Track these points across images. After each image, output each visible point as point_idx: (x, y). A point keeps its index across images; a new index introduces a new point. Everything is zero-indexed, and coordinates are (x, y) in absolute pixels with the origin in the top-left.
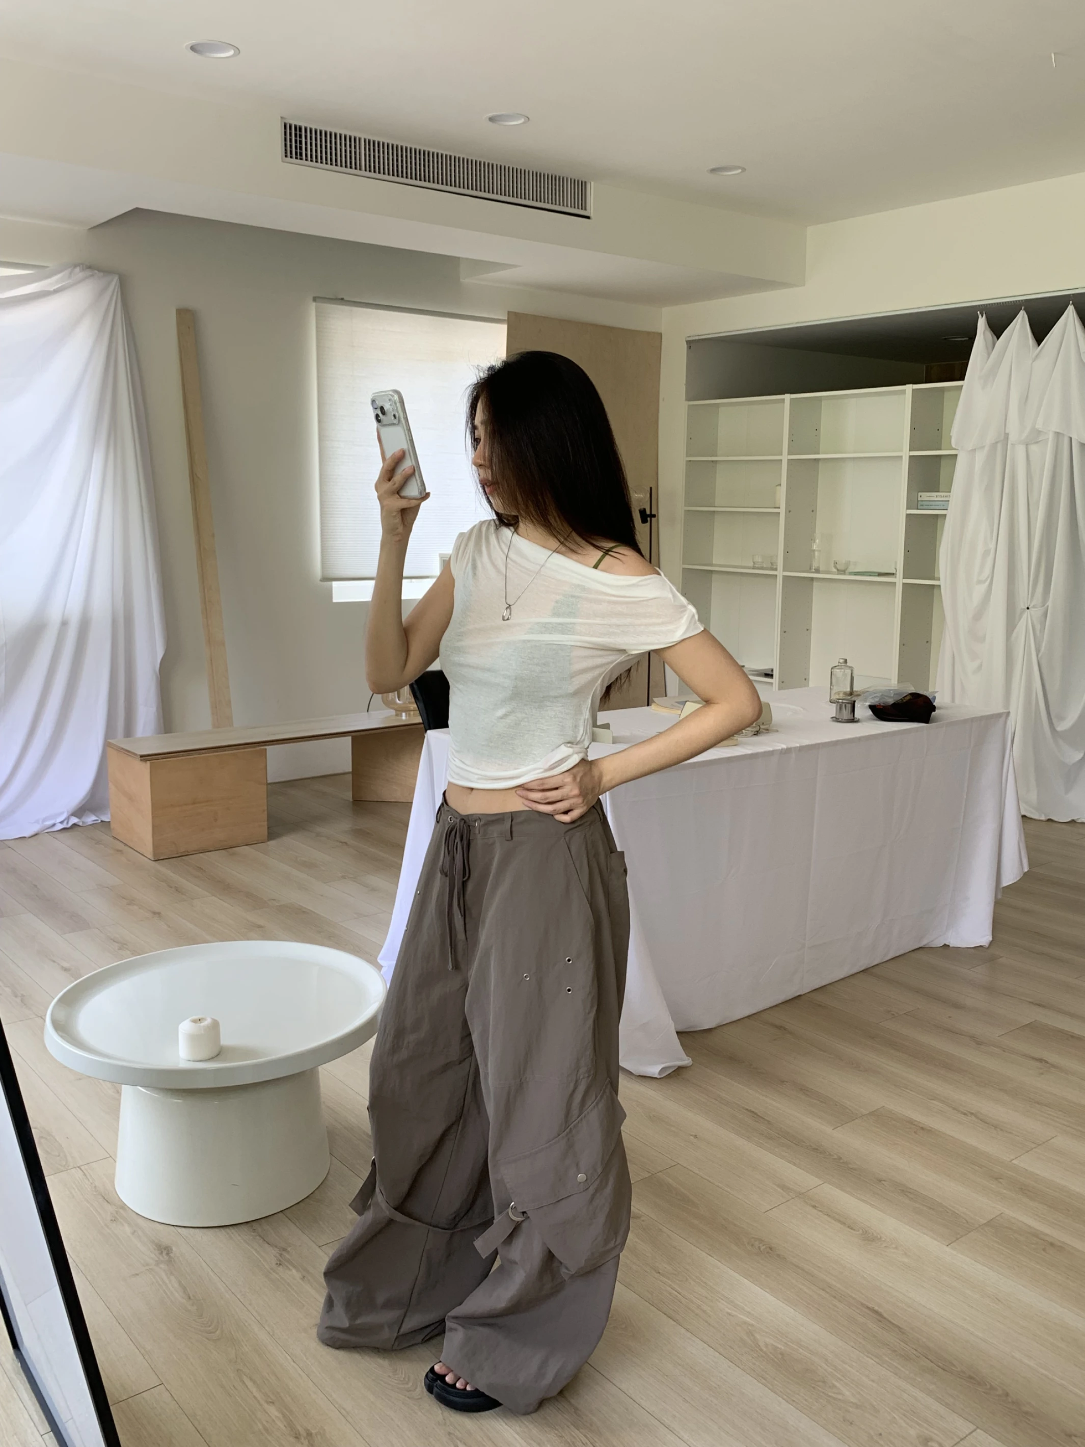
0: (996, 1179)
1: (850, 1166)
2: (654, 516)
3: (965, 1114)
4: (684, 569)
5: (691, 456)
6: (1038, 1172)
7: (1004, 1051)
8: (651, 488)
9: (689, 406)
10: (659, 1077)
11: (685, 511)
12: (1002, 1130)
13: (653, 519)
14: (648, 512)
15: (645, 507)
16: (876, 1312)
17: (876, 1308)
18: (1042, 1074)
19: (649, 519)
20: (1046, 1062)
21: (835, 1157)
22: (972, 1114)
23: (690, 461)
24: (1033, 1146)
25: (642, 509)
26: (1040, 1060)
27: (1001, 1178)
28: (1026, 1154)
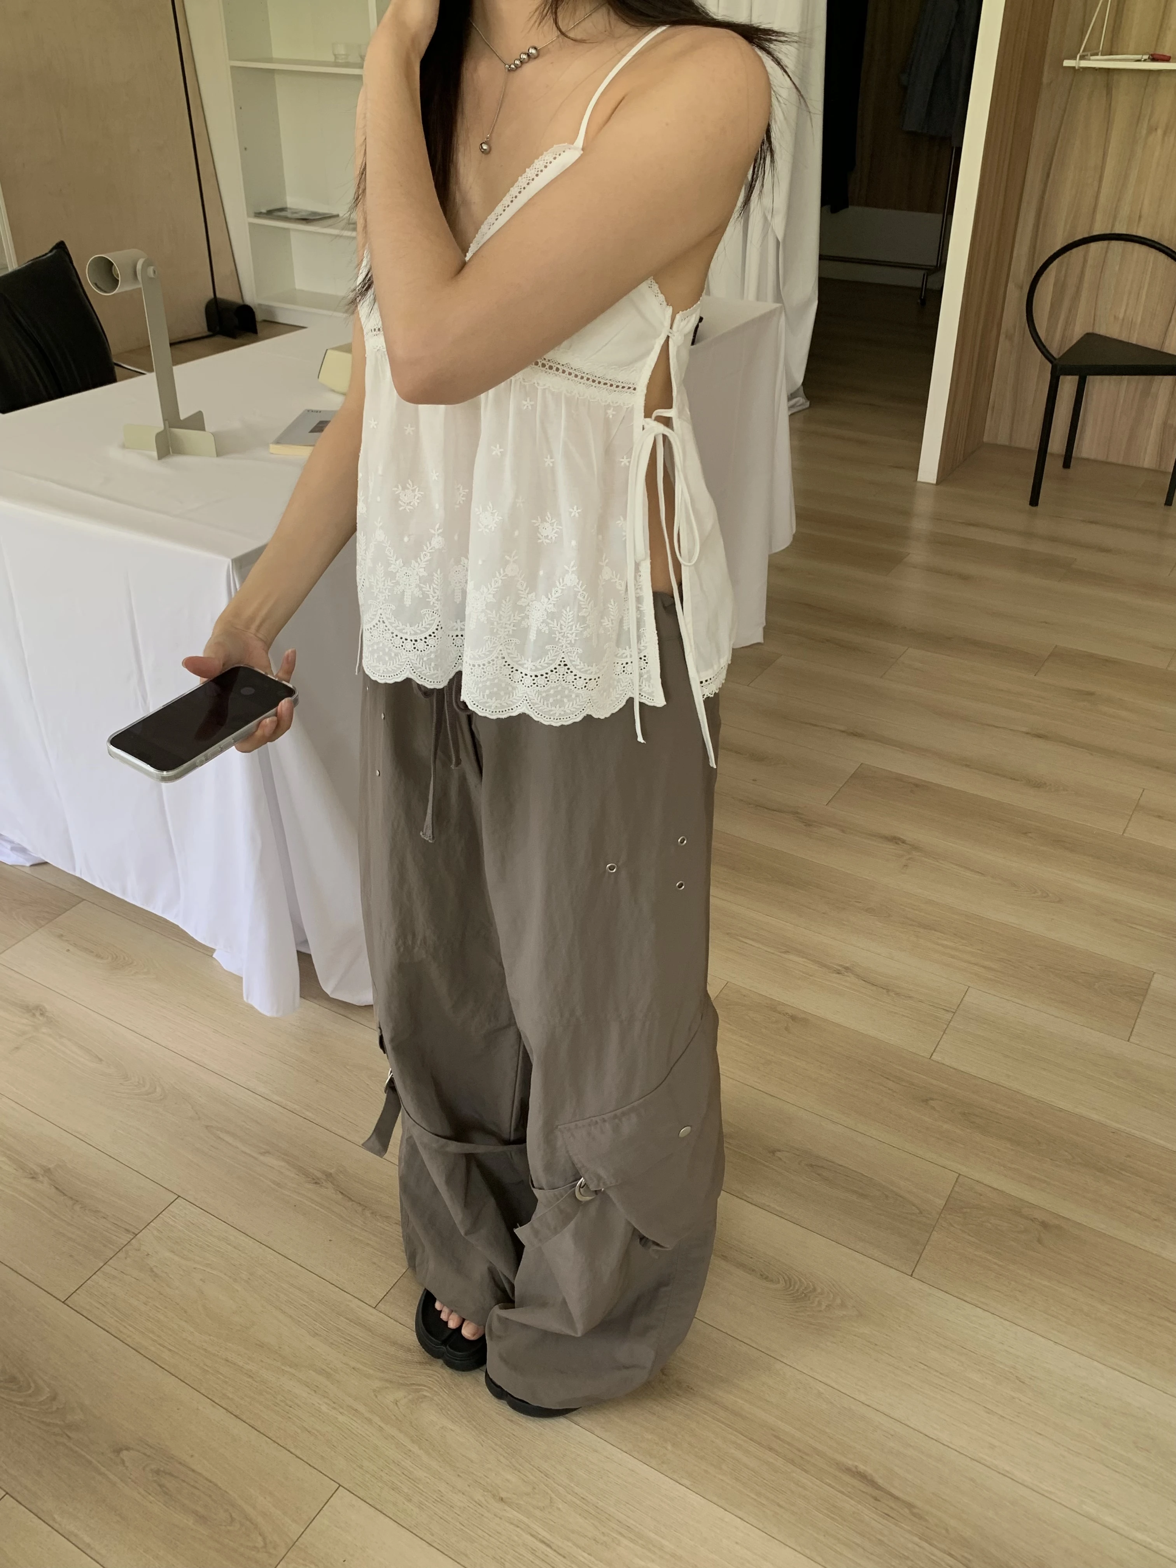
3: (839, 973)
4: (232, 69)
6: (973, 1071)
7: (843, 831)
12: (897, 994)
16: (863, 1477)
17: (862, 1467)
18: (906, 866)
20: (904, 842)
22: (847, 968)
24: (949, 1016)
26: (895, 840)
27: (932, 1099)
28: (944, 1036)
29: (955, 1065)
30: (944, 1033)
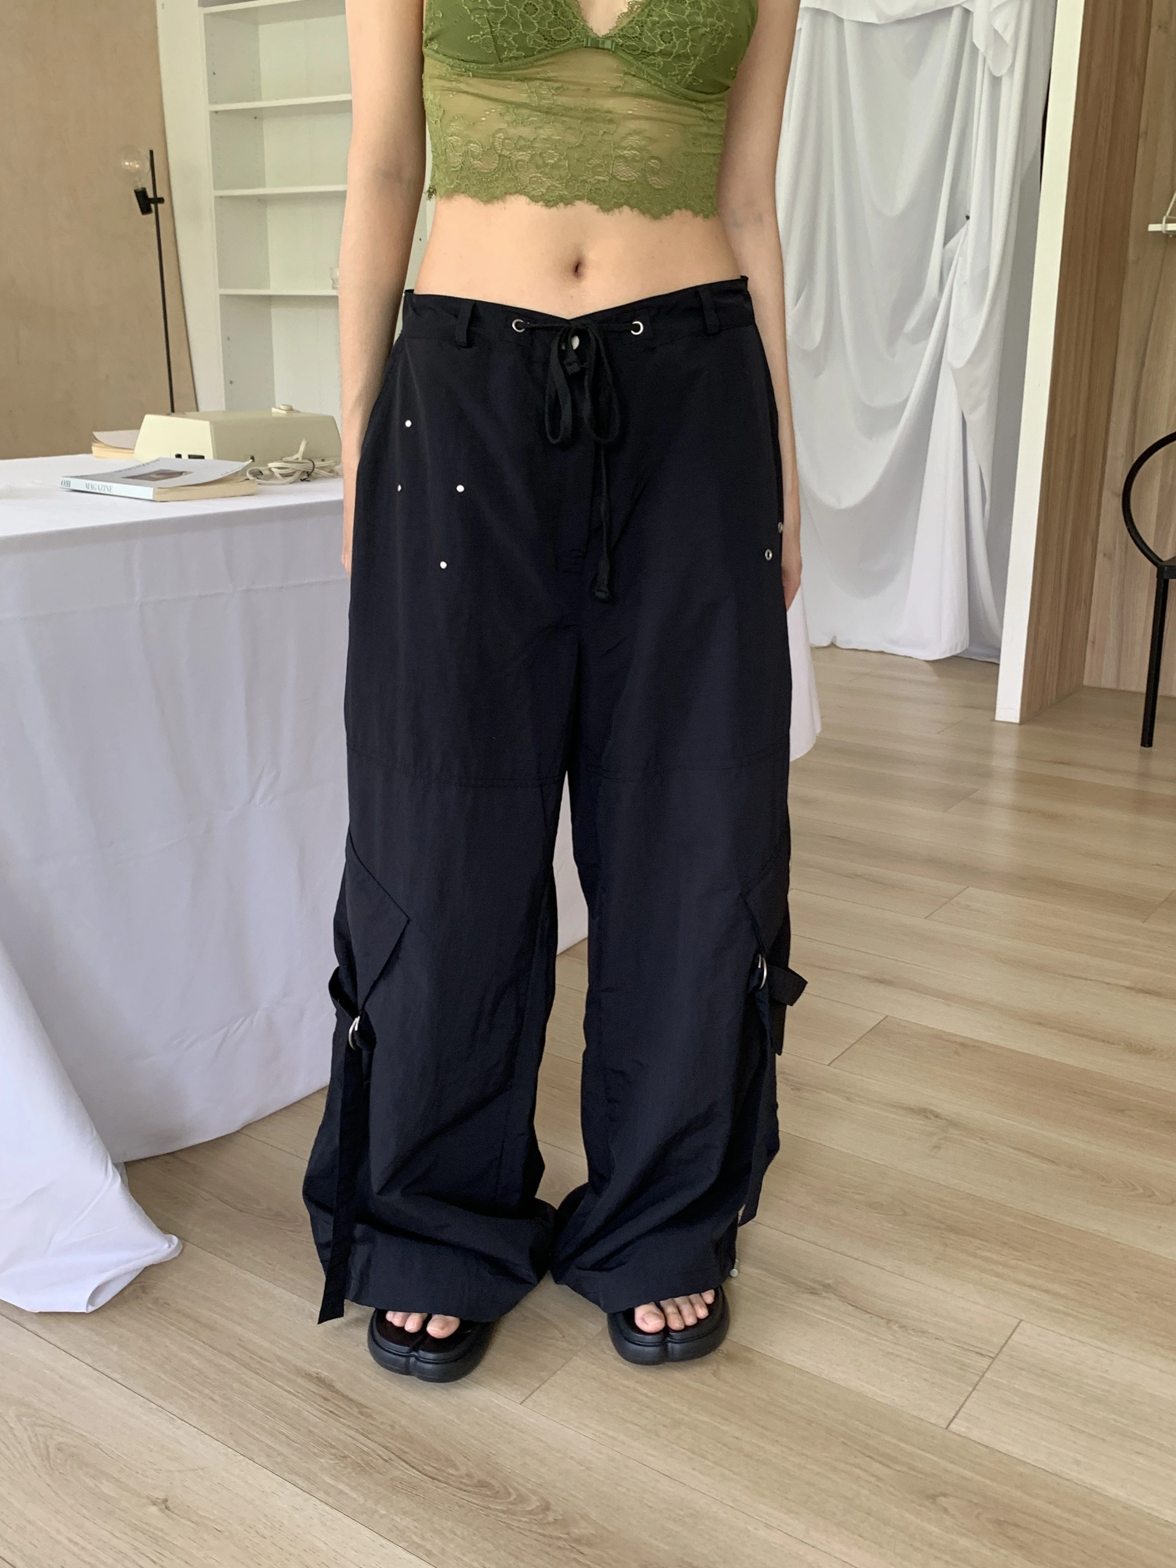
0: (933, 1498)
1: (576, 1531)
2: (161, 200)
3: (813, 1292)
4: (222, 296)
5: (216, 103)
6: (1017, 1451)
7: (848, 1099)
8: (151, 152)
9: (206, 15)
10: (91, 1309)
11: (216, 197)
12: (902, 1327)
13: (159, 206)
14: (150, 195)
15: (144, 186)
18: (937, 1147)
19: (153, 206)
20: (937, 1116)
21: (535, 1503)
22: (827, 1287)
23: (216, 112)
24: (984, 1363)
25: (140, 190)
26: (923, 1112)
27: (945, 1495)
28: (973, 1393)
29: (986, 1440)
30: (974, 1389)
